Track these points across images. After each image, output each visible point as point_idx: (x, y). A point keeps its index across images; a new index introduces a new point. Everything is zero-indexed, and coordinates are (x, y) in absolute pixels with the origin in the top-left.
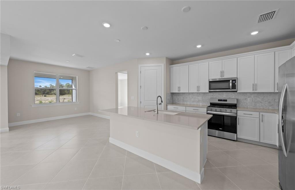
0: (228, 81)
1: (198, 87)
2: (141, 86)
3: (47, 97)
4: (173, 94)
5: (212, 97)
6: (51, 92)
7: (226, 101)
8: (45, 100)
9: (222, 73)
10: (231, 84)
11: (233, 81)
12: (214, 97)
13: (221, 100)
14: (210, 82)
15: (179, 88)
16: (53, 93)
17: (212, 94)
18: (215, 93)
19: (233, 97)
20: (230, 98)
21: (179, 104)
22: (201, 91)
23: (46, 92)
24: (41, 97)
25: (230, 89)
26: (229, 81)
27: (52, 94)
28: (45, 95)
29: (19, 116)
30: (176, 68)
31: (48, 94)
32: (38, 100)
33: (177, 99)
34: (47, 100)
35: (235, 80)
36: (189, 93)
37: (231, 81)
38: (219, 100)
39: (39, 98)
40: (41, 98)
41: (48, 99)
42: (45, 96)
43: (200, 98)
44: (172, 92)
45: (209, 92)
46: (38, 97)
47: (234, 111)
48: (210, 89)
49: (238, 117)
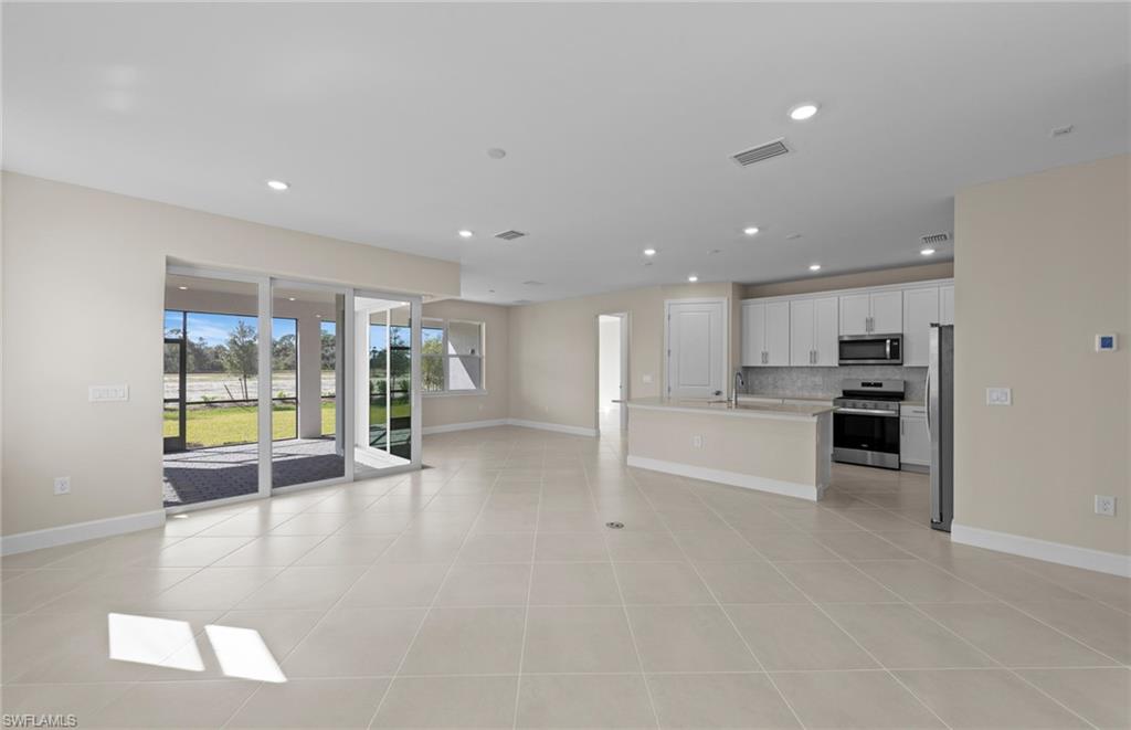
0: (880, 341)
1: (814, 355)
2: (669, 352)
4: (747, 369)
5: (847, 377)
7: (880, 385)
9: (870, 322)
10: (888, 349)
11: (892, 341)
12: (854, 377)
13: (869, 385)
14: (842, 343)
15: (765, 355)
17: (845, 370)
18: (854, 369)
19: (897, 377)
20: (888, 378)
21: (762, 394)
22: (822, 363)
25: (885, 358)
26: (885, 341)
30: (757, 308)
33: (757, 382)
35: (897, 340)
36: (790, 368)
37: (888, 341)
38: (863, 385)
43: (818, 379)
44: (745, 365)
45: (840, 365)
47: (893, 405)
48: (841, 358)
49: (901, 418)
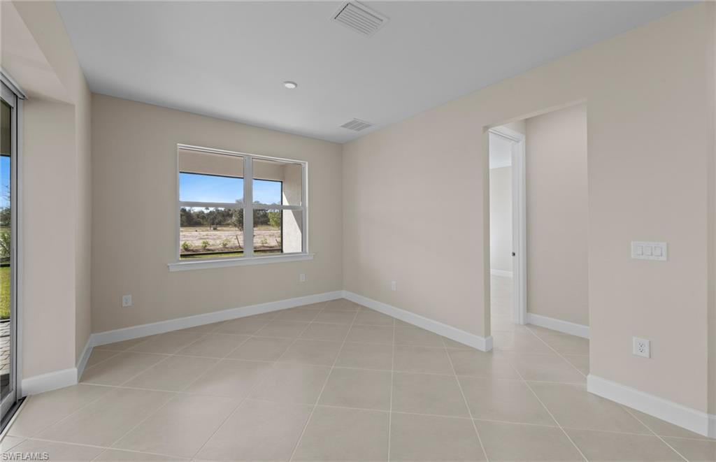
3: (219, 230)
6: (225, 220)
8: (214, 239)
16: (229, 222)
23: (217, 221)
24: (208, 230)
27: (228, 225)
28: (215, 226)
29: (130, 304)
31: (220, 224)
32: (201, 239)
34: (218, 238)
39: (205, 233)
40: (207, 232)
41: (220, 236)
42: (215, 229)
46: (203, 231)
